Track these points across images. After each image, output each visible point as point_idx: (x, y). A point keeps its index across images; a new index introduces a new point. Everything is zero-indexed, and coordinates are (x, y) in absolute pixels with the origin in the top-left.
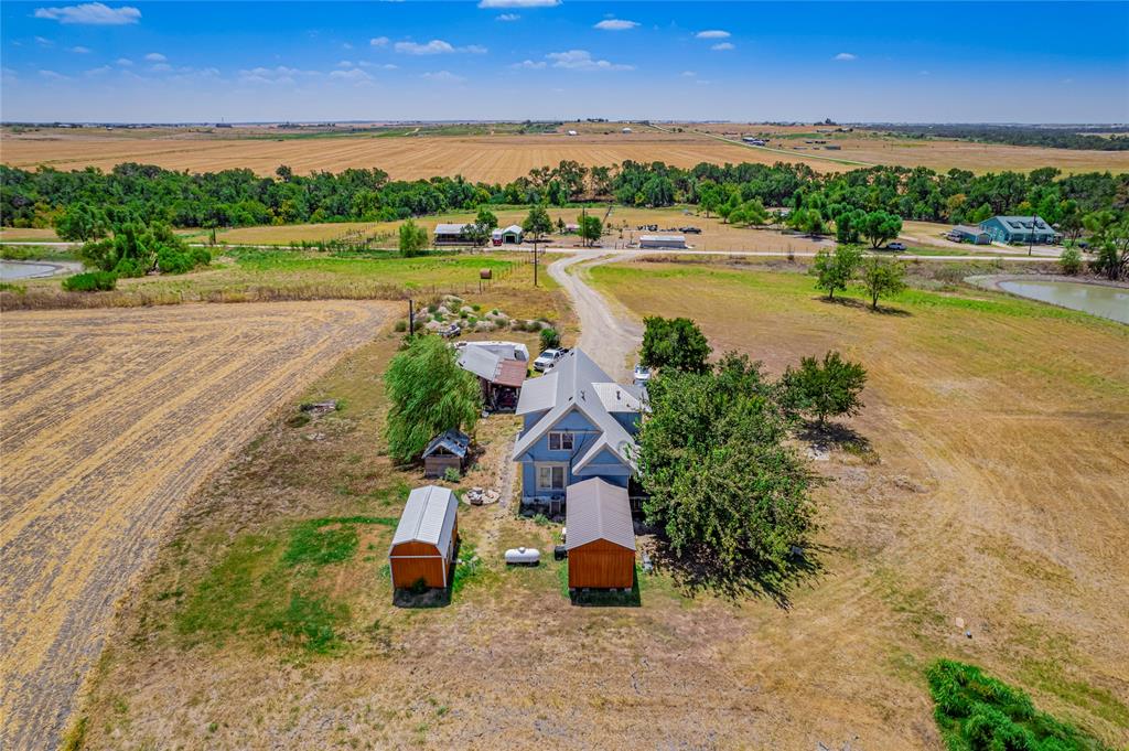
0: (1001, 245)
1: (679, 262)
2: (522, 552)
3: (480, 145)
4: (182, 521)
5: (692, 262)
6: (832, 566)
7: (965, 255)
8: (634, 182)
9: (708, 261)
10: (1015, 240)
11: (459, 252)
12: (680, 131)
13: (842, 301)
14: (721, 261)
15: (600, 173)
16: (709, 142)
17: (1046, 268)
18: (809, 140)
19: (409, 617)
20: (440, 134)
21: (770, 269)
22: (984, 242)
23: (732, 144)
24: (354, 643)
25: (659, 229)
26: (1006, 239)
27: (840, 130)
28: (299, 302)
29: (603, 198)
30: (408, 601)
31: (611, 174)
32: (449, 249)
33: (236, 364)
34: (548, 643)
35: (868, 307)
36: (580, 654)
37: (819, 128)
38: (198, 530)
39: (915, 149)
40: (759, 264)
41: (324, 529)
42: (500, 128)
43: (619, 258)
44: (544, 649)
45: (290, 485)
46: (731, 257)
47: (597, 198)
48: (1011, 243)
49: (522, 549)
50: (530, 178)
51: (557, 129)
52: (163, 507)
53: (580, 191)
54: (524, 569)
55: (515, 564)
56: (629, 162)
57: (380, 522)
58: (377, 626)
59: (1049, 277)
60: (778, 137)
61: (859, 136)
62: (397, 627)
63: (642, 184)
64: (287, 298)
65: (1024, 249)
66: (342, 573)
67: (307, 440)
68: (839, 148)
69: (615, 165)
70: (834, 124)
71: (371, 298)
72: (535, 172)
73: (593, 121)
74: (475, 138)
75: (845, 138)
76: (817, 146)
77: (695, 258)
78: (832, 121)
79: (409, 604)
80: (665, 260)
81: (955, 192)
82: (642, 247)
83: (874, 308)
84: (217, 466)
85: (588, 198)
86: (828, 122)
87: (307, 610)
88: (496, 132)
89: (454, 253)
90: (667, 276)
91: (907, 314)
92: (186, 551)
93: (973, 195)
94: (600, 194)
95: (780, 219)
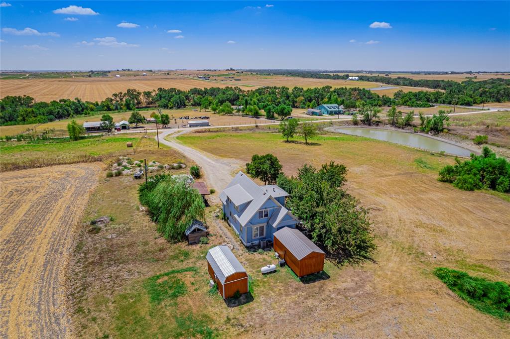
0: (326, 115)
1: (212, 132)
2: (269, 267)
3: (71, 83)
4: (71, 297)
5: (217, 131)
6: (378, 244)
7: (317, 120)
8: (166, 98)
9: (224, 130)
10: (331, 113)
11: (102, 135)
12: (168, 74)
13: (293, 142)
14: (229, 130)
15: (148, 94)
16: (184, 79)
17: (347, 123)
18: (227, 77)
19: (240, 310)
20: (43, 78)
21: (251, 132)
22: (321, 115)
23: (194, 79)
24: (225, 330)
25: (190, 118)
26: (328, 113)
27: (238, 72)
28: (34, 169)
29: (151, 105)
30: (234, 303)
31: (153, 94)
32: (97, 134)
33: (25, 207)
34: (309, 302)
35: (304, 143)
36: (325, 303)
37: (228, 72)
38: (86, 299)
39: (270, 79)
40: (245, 130)
41: (160, 281)
42: (77, 74)
43: (185, 132)
44: (310, 306)
45: (120, 263)
46: (232, 128)
47: (148, 106)
48: (330, 114)
49: (268, 266)
50: (113, 98)
51: (108, 74)
52: (51, 293)
53: (139, 103)
54: (272, 275)
55: (268, 273)
56: (161, 88)
57: (186, 270)
58: (229, 319)
59: (349, 126)
60: (213, 76)
61: (246, 75)
62: (240, 316)
63: (170, 98)
64: (24, 168)
65: (337, 116)
66: (189, 299)
67: (108, 239)
68: (240, 80)
69: (154, 90)
70: (234, 70)
71: (77, 163)
72: (115, 95)
73: (125, 70)
74: (65, 79)
75: (241, 75)
76: (231, 79)
77: (218, 130)
78: (233, 69)
79: (236, 305)
80: (205, 131)
81: (299, 96)
82: (190, 127)
83: (307, 144)
84: (65, 263)
85: (143, 106)
86: (231, 69)
87: (188, 323)
88: (75, 76)
89: (100, 136)
90: (213, 138)
91: (320, 145)
92: (89, 312)
93: (306, 97)
94: (149, 104)
95: (239, 111)
